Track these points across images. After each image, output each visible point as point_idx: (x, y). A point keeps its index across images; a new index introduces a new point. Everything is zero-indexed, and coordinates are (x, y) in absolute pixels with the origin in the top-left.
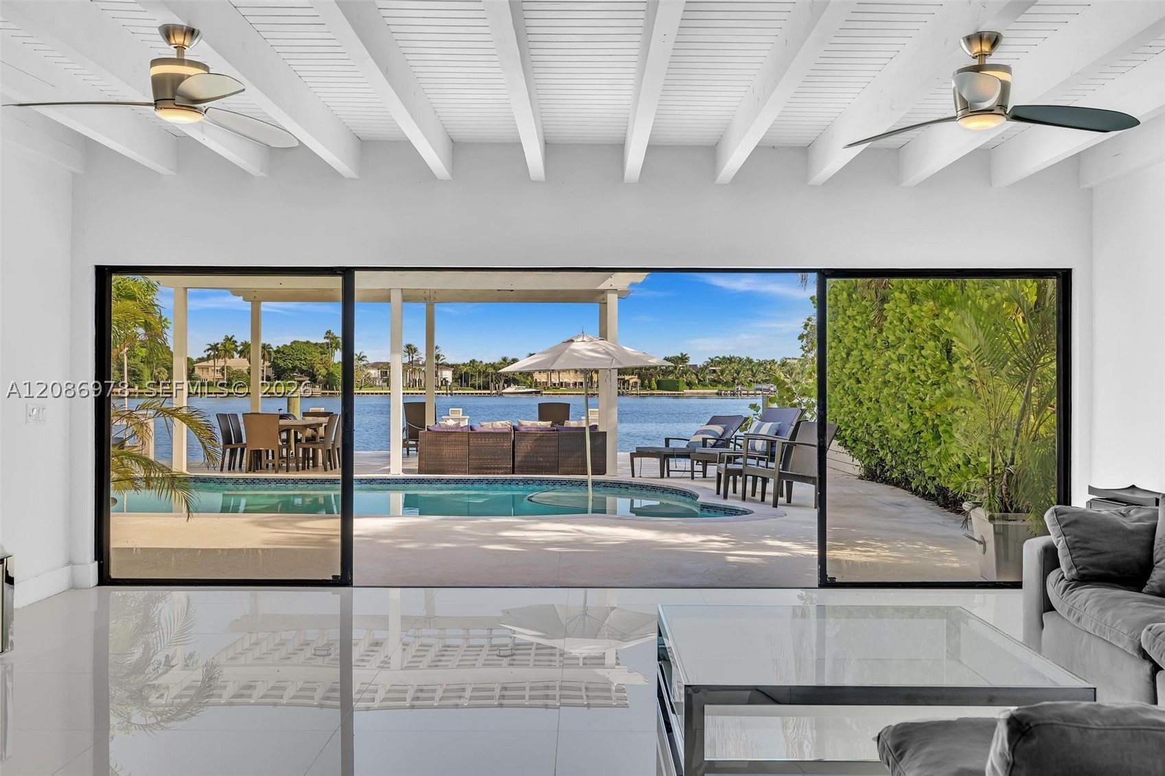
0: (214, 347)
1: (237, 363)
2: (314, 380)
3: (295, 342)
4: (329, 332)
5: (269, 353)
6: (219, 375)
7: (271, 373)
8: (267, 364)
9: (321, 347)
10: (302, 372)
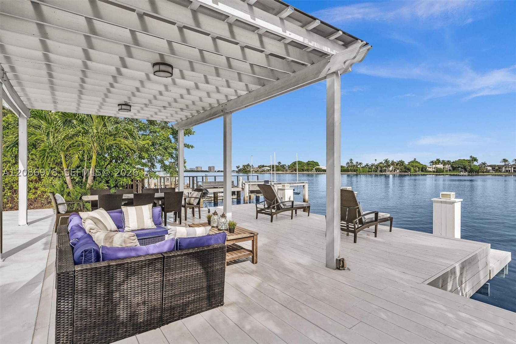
0: (432, 162)
1: (440, 166)
2: (466, 170)
3: (459, 160)
4: (471, 156)
5: (450, 163)
6: (434, 170)
7: (451, 168)
8: (449, 166)
9: (469, 161)
10: (462, 168)
